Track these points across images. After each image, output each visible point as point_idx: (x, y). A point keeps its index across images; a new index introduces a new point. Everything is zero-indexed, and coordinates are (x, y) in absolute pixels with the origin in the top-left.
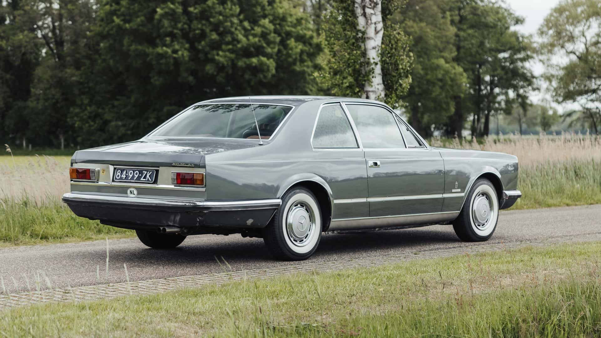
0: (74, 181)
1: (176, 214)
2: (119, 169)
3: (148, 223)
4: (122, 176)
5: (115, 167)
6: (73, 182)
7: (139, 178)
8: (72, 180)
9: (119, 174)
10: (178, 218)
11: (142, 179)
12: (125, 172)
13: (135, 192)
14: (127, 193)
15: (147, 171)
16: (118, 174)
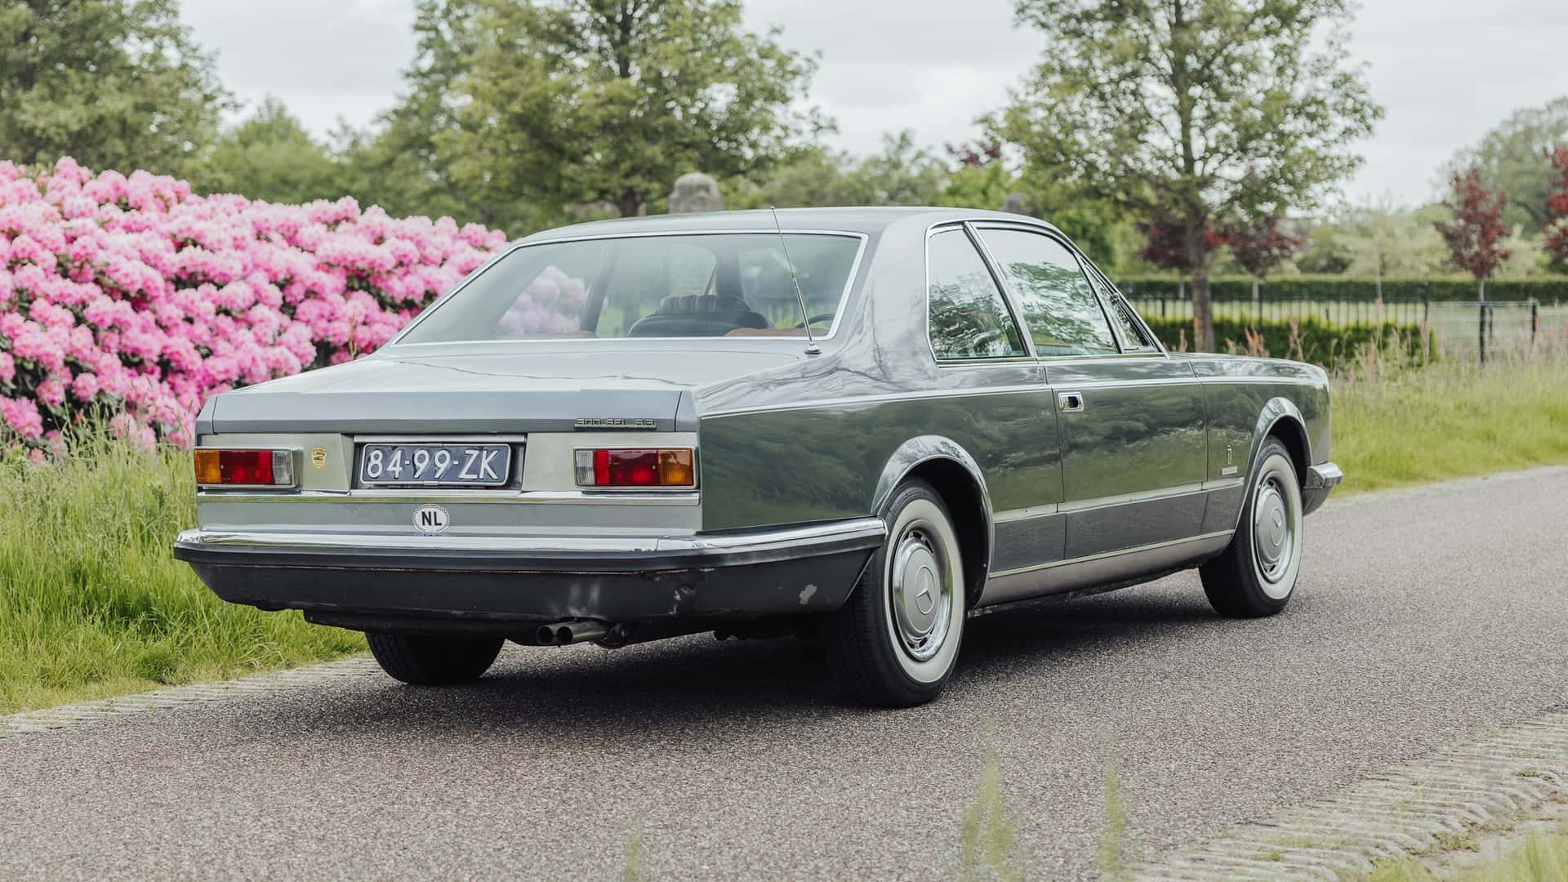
0: (208, 491)
1: (588, 580)
2: (377, 446)
3: (493, 615)
4: (390, 468)
5: (357, 439)
6: (203, 494)
7: (453, 471)
8: (200, 490)
9: (378, 462)
10: (595, 594)
11: (463, 475)
12: (398, 455)
13: (442, 517)
14: (411, 522)
15: (481, 449)
16: (373, 461)
